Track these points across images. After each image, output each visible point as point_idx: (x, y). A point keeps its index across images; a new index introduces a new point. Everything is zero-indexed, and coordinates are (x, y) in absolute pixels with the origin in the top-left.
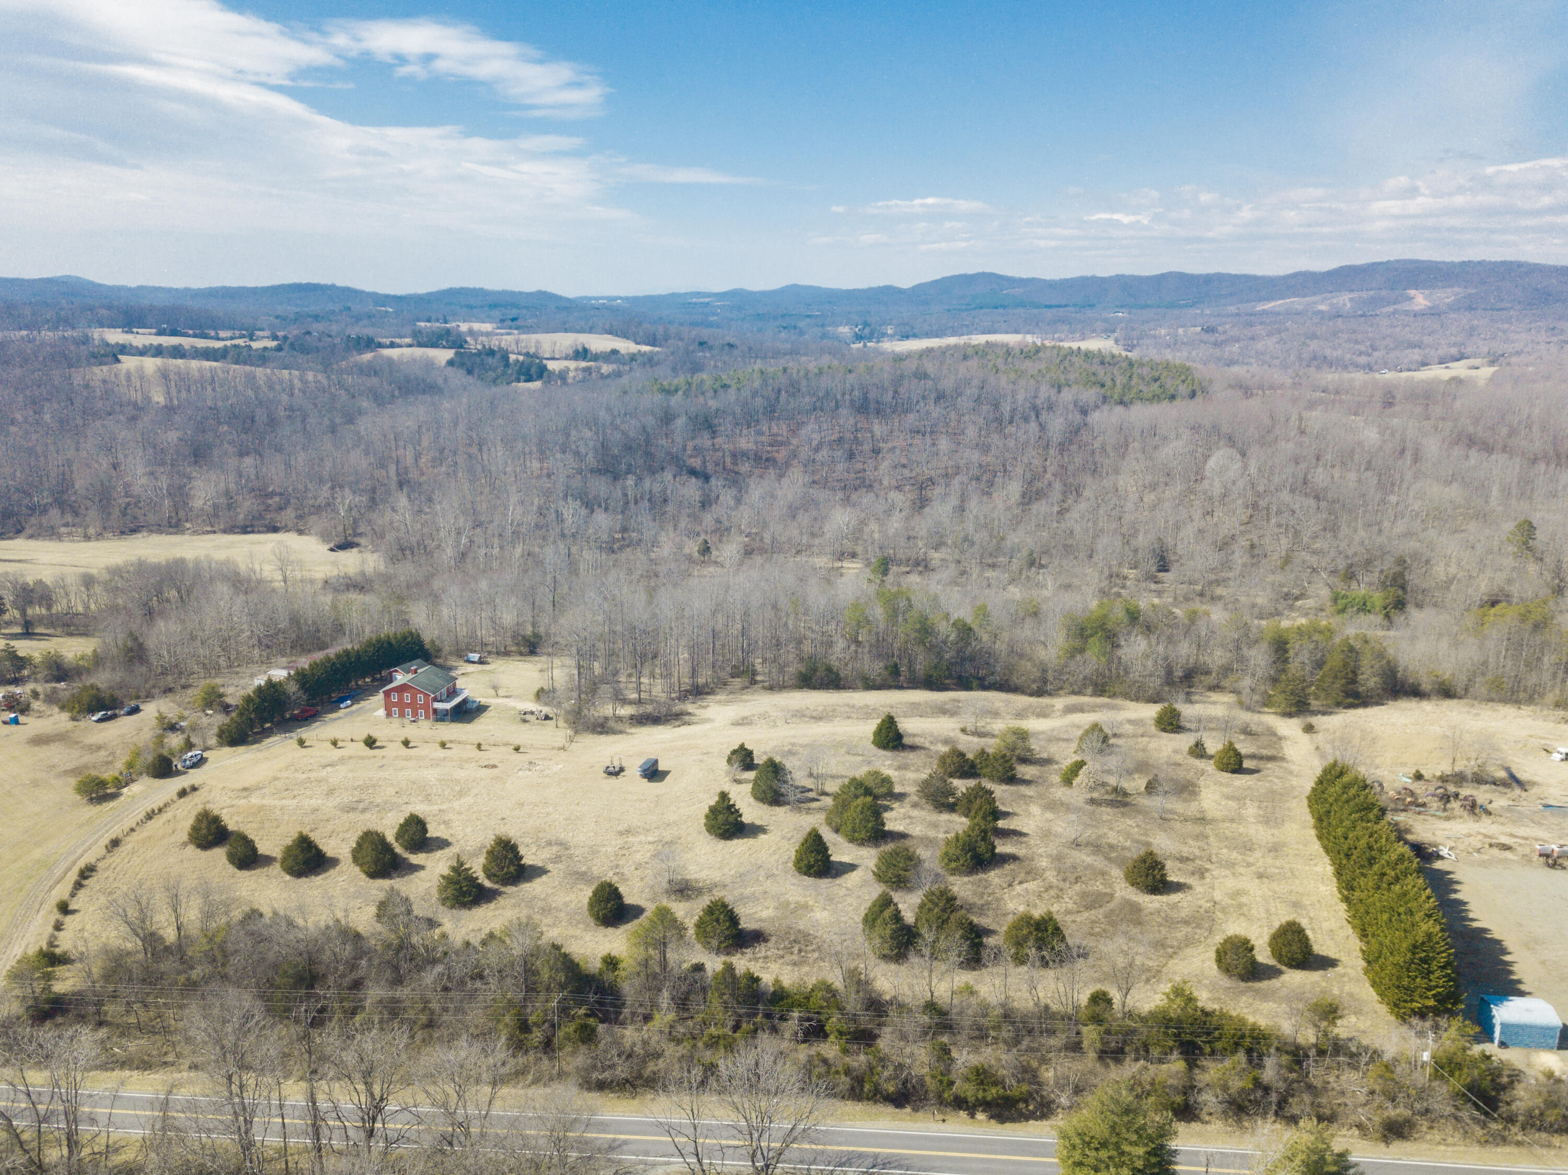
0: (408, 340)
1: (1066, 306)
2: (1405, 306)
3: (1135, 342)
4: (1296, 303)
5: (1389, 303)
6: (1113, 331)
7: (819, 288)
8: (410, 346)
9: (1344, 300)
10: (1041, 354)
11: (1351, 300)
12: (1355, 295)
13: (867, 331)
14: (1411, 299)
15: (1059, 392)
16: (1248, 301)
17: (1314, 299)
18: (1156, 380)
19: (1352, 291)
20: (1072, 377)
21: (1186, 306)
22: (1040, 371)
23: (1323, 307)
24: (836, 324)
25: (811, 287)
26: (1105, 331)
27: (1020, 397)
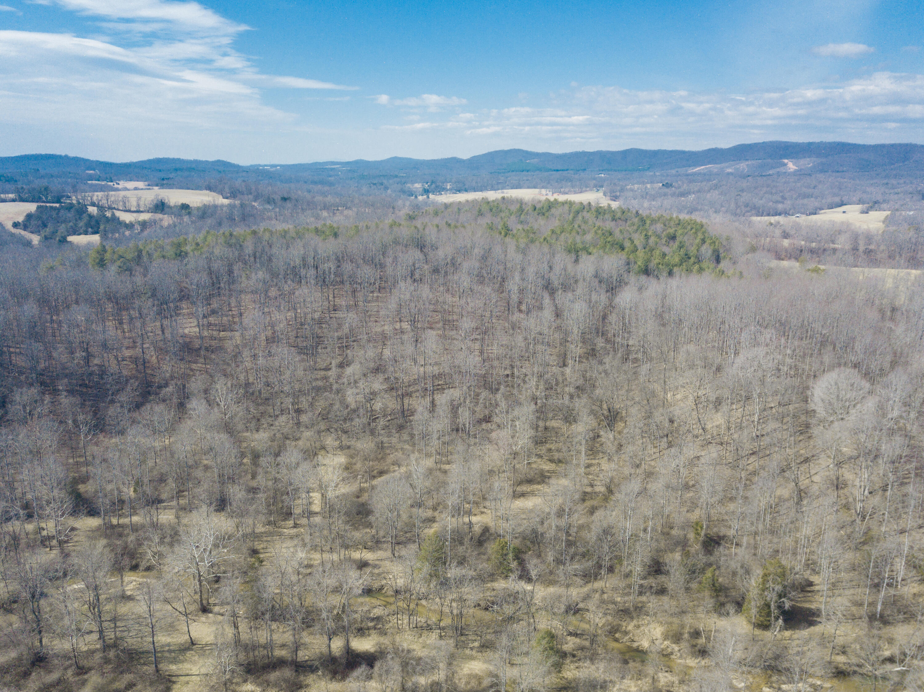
0: (11, 196)
1: (567, 170)
2: (782, 169)
3: (618, 194)
4: (713, 168)
5: (772, 168)
6: (602, 186)
7: (410, 159)
8: (13, 200)
9: (743, 166)
10: (553, 210)
11: (747, 165)
12: (750, 162)
13: (433, 186)
14: (785, 165)
15: (577, 261)
16: (684, 166)
17: (723, 165)
18: (673, 238)
19: (747, 160)
20: (589, 237)
21: (644, 170)
22: (553, 232)
23: (730, 170)
24: (413, 183)
25: (406, 159)
26: (595, 186)
27: (531, 271)
